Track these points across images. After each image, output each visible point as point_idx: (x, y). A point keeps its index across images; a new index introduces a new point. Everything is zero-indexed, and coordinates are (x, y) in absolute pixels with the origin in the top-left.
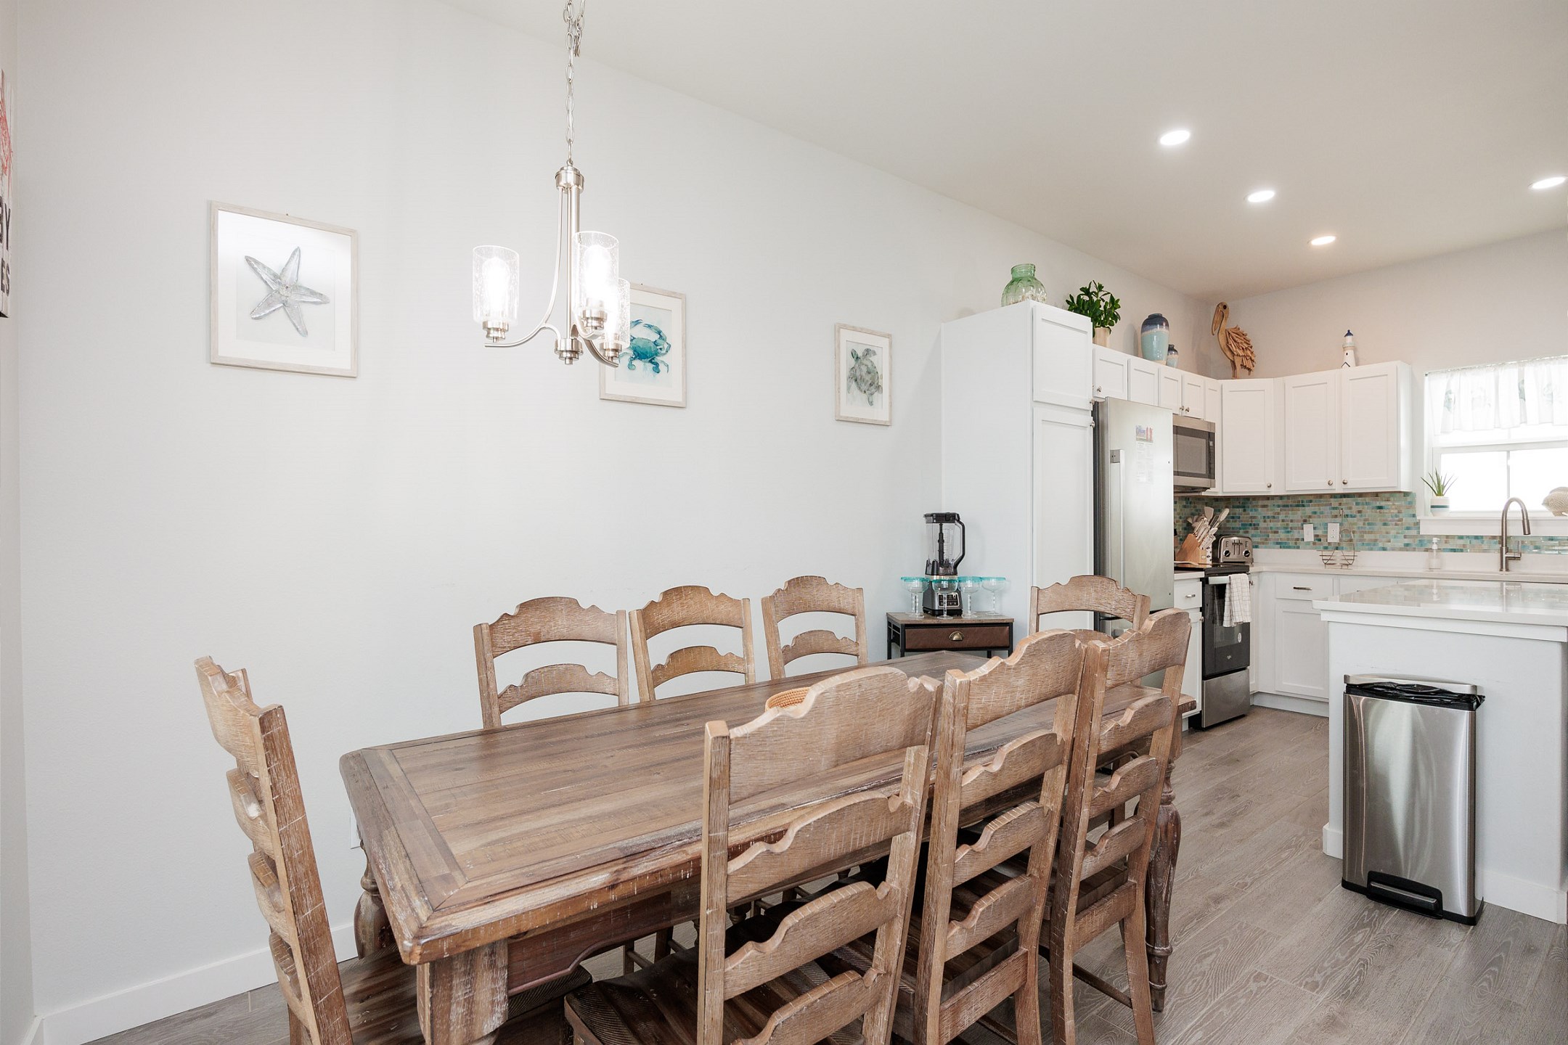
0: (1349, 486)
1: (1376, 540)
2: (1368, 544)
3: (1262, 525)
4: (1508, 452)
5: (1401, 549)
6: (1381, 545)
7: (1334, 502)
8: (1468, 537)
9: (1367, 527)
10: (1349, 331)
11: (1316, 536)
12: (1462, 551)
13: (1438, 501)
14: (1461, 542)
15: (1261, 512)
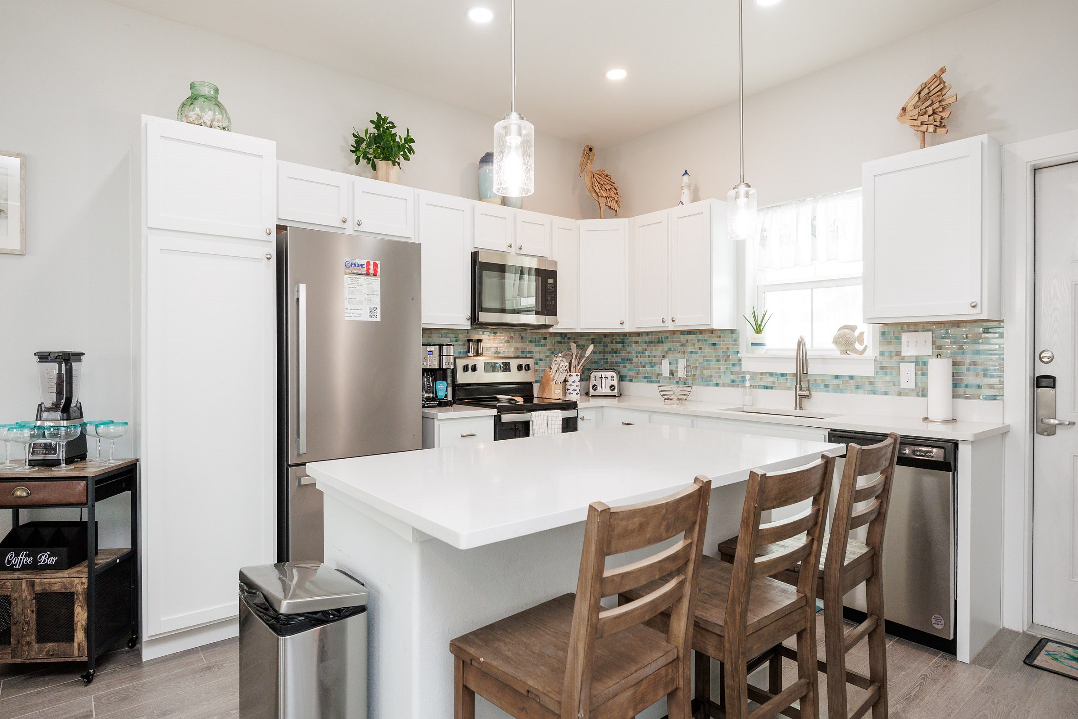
0: (677, 323)
1: (711, 376)
2: (706, 381)
3: (635, 360)
4: (812, 289)
5: (729, 386)
6: (715, 381)
7: (683, 338)
8: (776, 374)
9: (706, 363)
10: (686, 171)
11: (671, 371)
12: (772, 388)
13: (757, 338)
14: (771, 379)
15: (635, 348)
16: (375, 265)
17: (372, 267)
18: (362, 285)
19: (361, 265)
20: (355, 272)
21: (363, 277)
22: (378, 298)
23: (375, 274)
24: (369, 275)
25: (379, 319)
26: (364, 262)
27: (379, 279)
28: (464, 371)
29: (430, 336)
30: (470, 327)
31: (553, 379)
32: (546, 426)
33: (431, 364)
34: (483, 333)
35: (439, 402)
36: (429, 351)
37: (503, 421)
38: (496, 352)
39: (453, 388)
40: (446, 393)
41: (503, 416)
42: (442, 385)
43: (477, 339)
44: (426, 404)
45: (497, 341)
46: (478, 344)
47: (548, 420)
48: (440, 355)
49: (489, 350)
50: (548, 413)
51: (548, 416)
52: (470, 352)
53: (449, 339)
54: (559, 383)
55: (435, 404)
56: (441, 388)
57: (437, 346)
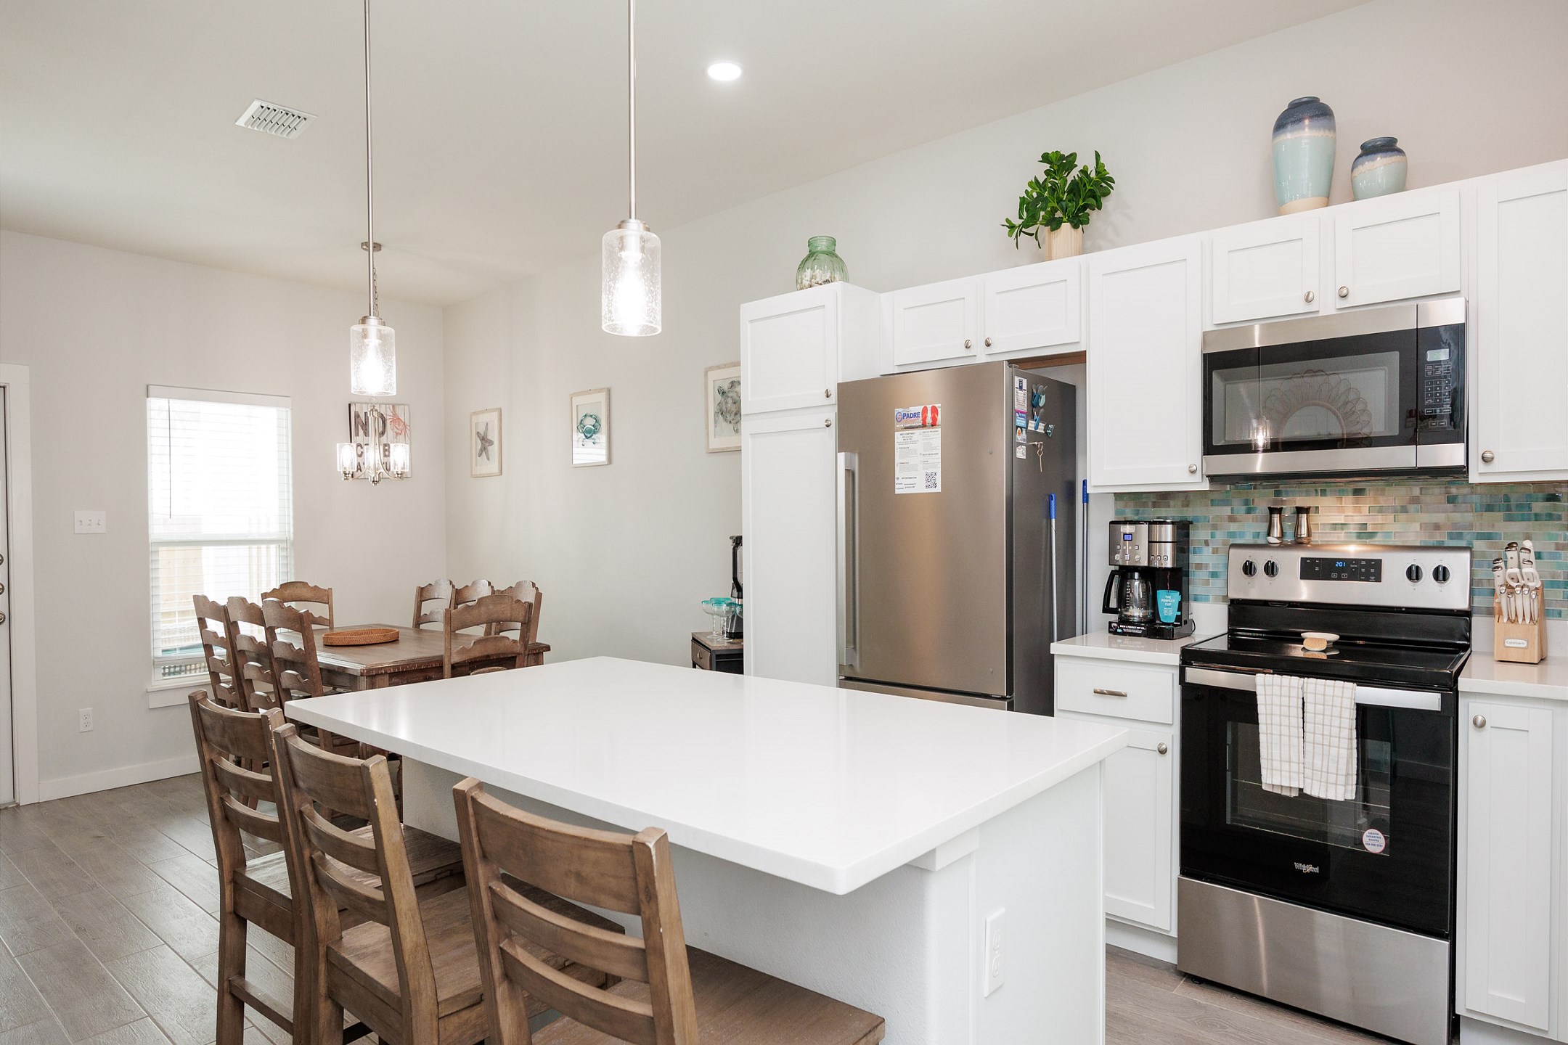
16: (934, 410)
17: (929, 414)
18: (915, 442)
19: (916, 415)
20: (908, 425)
21: (917, 432)
22: (938, 459)
23: (933, 425)
24: (925, 426)
25: (938, 489)
26: (919, 409)
27: (940, 430)
28: (1246, 573)
29: (1186, 504)
30: (1206, 486)
31: (1500, 609)
32: (1296, 711)
33: (1127, 557)
34: (1324, 493)
35: (1148, 627)
36: (1124, 534)
37: (1188, 680)
38: (1364, 534)
39: (1229, 606)
40: (1179, 613)
41: (1188, 670)
42: (1170, 597)
43: (1297, 507)
44: (1120, 628)
45: (1365, 509)
46: (1298, 517)
47: (1303, 698)
48: (1149, 542)
49: (1342, 529)
50: (1307, 683)
51: (1305, 691)
52: (1271, 534)
53: (1229, 508)
54: (1520, 621)
55: (1139, 630)
56: (1168, 602)
57: (1143, 524)
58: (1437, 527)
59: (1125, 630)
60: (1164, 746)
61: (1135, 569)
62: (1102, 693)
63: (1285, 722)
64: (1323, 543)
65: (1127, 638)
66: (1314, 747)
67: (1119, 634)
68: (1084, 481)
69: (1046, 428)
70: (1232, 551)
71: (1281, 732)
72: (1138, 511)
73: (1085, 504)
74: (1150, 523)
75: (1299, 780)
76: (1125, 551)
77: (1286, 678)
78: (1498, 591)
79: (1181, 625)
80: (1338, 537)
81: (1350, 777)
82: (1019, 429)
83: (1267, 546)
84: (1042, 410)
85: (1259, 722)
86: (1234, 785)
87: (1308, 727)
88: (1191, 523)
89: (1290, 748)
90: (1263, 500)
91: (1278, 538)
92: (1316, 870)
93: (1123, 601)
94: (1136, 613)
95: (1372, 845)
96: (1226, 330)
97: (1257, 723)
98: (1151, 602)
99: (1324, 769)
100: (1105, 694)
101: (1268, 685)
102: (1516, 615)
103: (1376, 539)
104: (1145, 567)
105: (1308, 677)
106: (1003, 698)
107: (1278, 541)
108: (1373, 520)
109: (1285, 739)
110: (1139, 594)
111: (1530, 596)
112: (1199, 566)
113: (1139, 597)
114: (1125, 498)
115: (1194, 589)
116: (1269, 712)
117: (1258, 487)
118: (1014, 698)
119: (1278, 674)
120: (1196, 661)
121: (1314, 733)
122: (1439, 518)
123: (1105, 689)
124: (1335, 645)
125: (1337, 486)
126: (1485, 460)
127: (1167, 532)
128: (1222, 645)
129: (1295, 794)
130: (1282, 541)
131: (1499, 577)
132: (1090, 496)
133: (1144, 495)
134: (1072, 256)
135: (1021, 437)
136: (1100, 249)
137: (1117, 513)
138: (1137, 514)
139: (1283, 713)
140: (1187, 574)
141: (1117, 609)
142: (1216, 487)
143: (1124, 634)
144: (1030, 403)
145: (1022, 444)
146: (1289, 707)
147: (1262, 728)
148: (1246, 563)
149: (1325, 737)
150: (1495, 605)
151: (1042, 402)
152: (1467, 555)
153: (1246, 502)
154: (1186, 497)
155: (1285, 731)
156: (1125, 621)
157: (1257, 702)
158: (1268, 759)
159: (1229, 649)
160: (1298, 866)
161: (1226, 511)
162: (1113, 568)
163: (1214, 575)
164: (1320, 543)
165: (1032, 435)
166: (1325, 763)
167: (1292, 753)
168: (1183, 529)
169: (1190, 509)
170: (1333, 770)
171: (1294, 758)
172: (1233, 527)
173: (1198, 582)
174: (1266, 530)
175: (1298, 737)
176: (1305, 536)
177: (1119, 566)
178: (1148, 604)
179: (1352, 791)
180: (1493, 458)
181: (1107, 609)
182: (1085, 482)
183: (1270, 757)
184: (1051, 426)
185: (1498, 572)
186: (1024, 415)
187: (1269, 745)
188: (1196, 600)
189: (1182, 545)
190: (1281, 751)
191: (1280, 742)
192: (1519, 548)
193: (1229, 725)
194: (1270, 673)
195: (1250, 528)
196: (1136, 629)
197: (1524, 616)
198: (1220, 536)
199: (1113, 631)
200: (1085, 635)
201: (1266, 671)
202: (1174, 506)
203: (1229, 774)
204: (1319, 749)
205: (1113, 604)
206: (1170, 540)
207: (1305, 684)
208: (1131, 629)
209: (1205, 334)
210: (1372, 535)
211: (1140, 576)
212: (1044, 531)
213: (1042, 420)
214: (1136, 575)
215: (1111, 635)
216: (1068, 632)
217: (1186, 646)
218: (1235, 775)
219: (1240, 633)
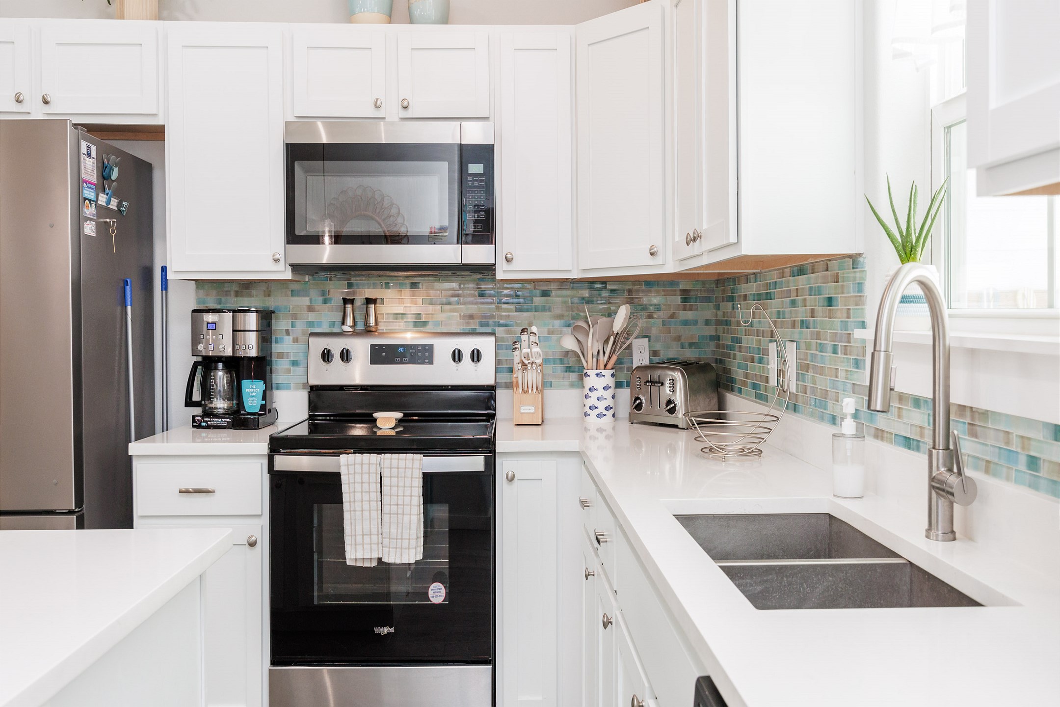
28: (324, 360)
29: (268, 294)
30: (288, 275)
31: (517, 382)
32: (375, 486)
33: (211, 347)
34: (387, 286)
35: (233, 418)
36: (208, 323)
37: (277, 468)
38: (419, 323)
39: (309, 392)
40: (264, 402)
41: (277, 458)
42: (254, 387)
43: (366, 298)
44: (204, 422)
45: (419, 300)
46: (367, 308)
47: (381, 473)
48: (234, 331)
49: (402, 319)
50: (384, 459)
51: (382, 466)
52: (345, 324)
53: (308, 299)
54: (530, 391)
55: (224, 422)
56: (252, 391)
57: (225, 312)
58: (471, 317)
59: (209, 423)
60: (253, 538)
61: (219, 359)
62: (187, 492)
63: (366, 497)
64: (388, 331)
65: (211, 431)
66: (390, 517)
67: (204, 428)
68: (162, 267)
69: (119, 205)
70: (312, 339)
71: (362, 508)
72: (221, 300)
73: (164, 292)
74: (234, 311)
75: (378, 550)
76: (208, 340)
77: (366, 456)
78: (516, 369)
79: (265, 414)
80: (399, 326)
81: (419, 539)
82: (87, 202)
83: (342, 334)
84: (114, 183)
85: (344, 500)
86: (320, 564)
87: (386, 499)
88: (273, 312)
89: (370, 521)
90: (338, 290)
91: (351, 327)
92: (392, 630)
93: (207, 393)
94: (220, 404)
95: (436, 596)
96: (307, 121)
97: (341, 502)
98: (236, 393)
99: (399, 537)
100: (191, 492)
101: (351, 465)
102: (528, 387)
103: (428, 327)
104: (229, 357)
105: (385, 453)
106: (70, 512)
107: (351, 330)
108: (426, 311)
109: (366, 514)
110: (224, 386)
111: (537, 371)
112: (281, 355)
113: (224, 388)
114: (206, 287)
115: (278, 377)
116: (352, 490)
117: (333, 279)
118: (85, 511)
119: (359, 453)
120: (284, 448)
121: (390, 505)
122: (473, 309)
123: (191, 487)
124: (400, 421)
125: (398, 280)
126: (508, 260)
127: (251, 321)
128: (303, 431)
129: (374, 564)
130: (355, 329)
131: (517, 356)
132: (169, 281)
133: (226, 284)
134: (147, 19)
135: (90, 211)
136: (177, 19)
137: (198, 302)
138: (220, 303)
139: (364, 490)
140: (270, 363)
141: (200, 401)
142: (297, 278)
143: (208, 427)
144: (100, 174)
145: (91, 220)
146: (369, 483)
147: (346, 506)
148: (324, 350)
149: (399, 506)
150: (514, 380)
151: (115, 175)
152: (492, 339)
153: (323, 293)
154: (268, 286)
155: (366, 506)
156: (209, 413)
157: (341, 481)
158: (351, 536)
159: (309, 433)
160: (377, 630)
161: (305, 301)
162: (195, 359)
163: (295, 363)
164: (385, 331)
165: (103, 211)
166: (400, 531)
167: (372, 526)
168: (266, 317)
169: (271, 299)
170: (406, 536)
171: (374, 531)
172: (312, 317)
173: (281, 371)
174: (340, 319)
175: (377, 510)
176: (373, 325)
177: (202, 356)
178: (232, 395)
179: (420, 552)
180: (512, 259)
181: (189, 403)
182: (164, 269)
183: (353, 533)
184: (125, 204)
185: (517, 353)
186: (94, 187)
187: (353, 521)
188: (278, 388)
189: (266, 334)
190: (363, 526)
191: (362, 517)
192: (529, 332)
193: (315, 507)
194: (352, 453)
195: (327, 318)
196: (221, 421)
197: (532, 387)
198: (300, 326)
199: (196, 425)
200: (165, 432)
201: (348, 451)
202: (257, 296)
203: (315, 555)
204: (394, 517)
205: (196, 397)
206: (255, 329)
207: (382, 460)
208: (216, 421)
209: (288, 124)
210: (425, 324)
211: (224, 367)
212: (118, 320)
213: (116, 194)
214: (220, 365)
215: (195, 429)
216: (146, 430)
217: (272, 435)
218: (320, 556)
219: (319, 418)
